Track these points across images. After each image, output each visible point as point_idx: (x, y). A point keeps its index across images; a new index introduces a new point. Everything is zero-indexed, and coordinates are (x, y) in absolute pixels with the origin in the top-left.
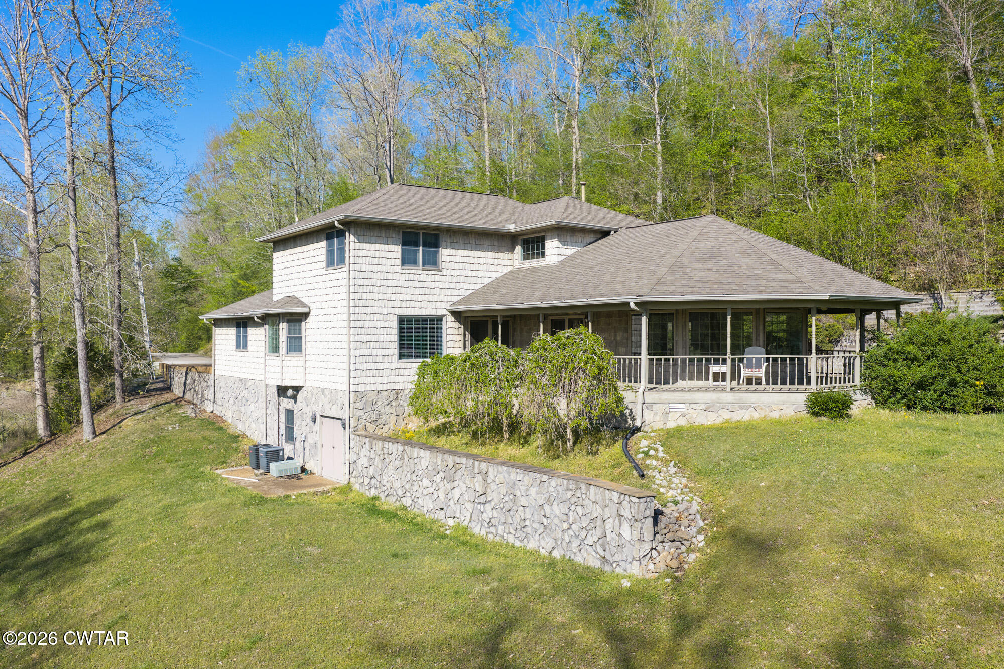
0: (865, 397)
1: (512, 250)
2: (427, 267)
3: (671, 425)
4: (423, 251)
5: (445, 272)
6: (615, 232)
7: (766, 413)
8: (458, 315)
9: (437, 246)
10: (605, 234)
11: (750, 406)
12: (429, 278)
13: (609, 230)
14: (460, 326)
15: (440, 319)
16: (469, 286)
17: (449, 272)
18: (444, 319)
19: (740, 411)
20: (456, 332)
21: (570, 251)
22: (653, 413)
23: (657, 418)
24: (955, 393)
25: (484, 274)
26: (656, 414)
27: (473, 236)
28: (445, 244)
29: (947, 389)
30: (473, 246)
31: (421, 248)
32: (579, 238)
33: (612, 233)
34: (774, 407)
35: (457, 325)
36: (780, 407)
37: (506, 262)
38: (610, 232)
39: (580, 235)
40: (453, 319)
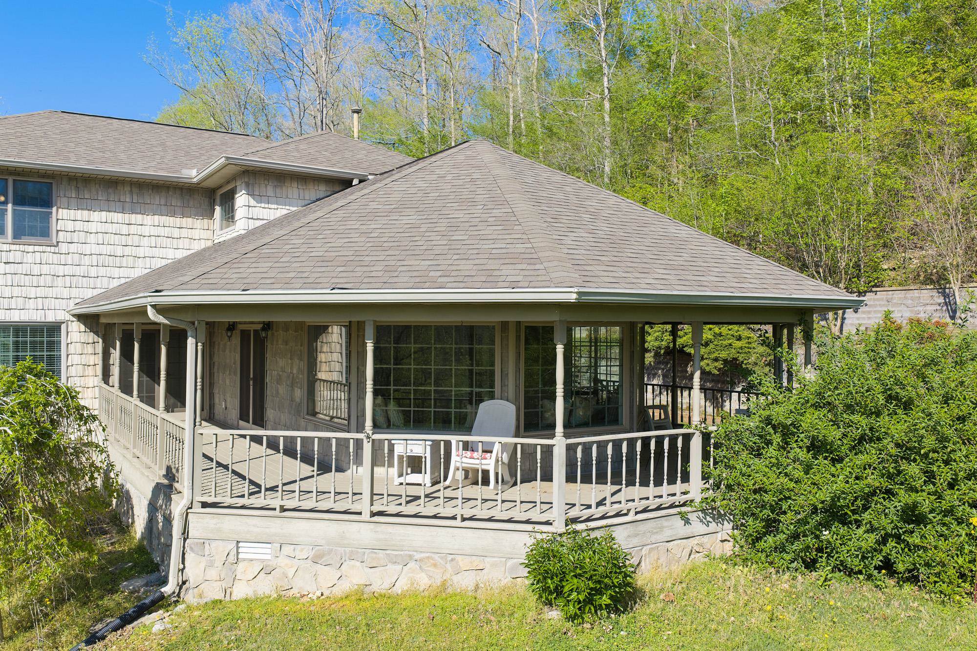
0: (713, 526)
1: (211, 215)
2: (25, 239)
3: (241, 591)
4: (14, 211)
5: (63, 248)
6: (361, 181)
7: (447, 576)
8: (90, 320)
9: (47, 203)
10: (345, 183)
11: (411, 557)
12: (29, 258)
13: (350, 177)
14: (96, 338)
15: (54, 329)
16: (116, 272)
17: (73, 248)
18: (63, 327)
19: (390, 566)
20: (90, 349)
21: (273, 212)
22: (203, 562)
23: (213, 574)
24: (915, 540)
25: (149, 252)
26: (211, 565)
27: (127, 188)
28: (65, 200)
29: (897, 527)
30: (127, 205)
31: (10, 206)
32: (293, 190)
33: (355, 182)
34: (463, 562)
35: (91, 337)
36: (477, 563)
37: (196, 234)
38: (351, 181)
39: (295, 185)
40: (83, 328)
